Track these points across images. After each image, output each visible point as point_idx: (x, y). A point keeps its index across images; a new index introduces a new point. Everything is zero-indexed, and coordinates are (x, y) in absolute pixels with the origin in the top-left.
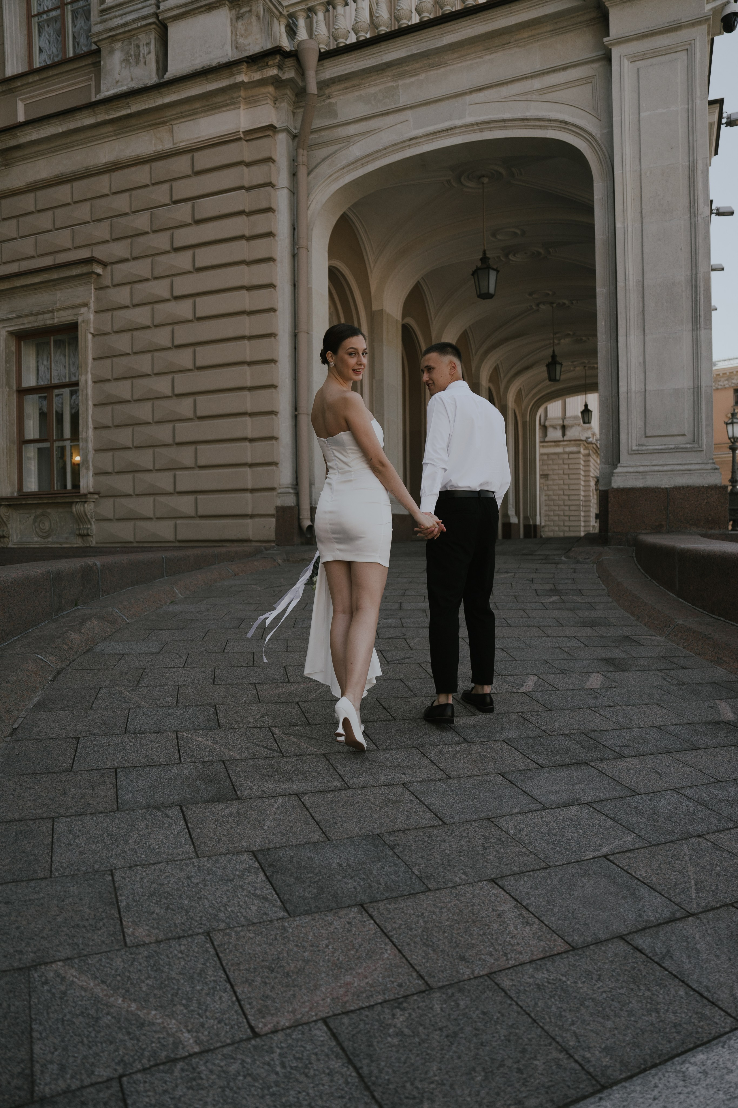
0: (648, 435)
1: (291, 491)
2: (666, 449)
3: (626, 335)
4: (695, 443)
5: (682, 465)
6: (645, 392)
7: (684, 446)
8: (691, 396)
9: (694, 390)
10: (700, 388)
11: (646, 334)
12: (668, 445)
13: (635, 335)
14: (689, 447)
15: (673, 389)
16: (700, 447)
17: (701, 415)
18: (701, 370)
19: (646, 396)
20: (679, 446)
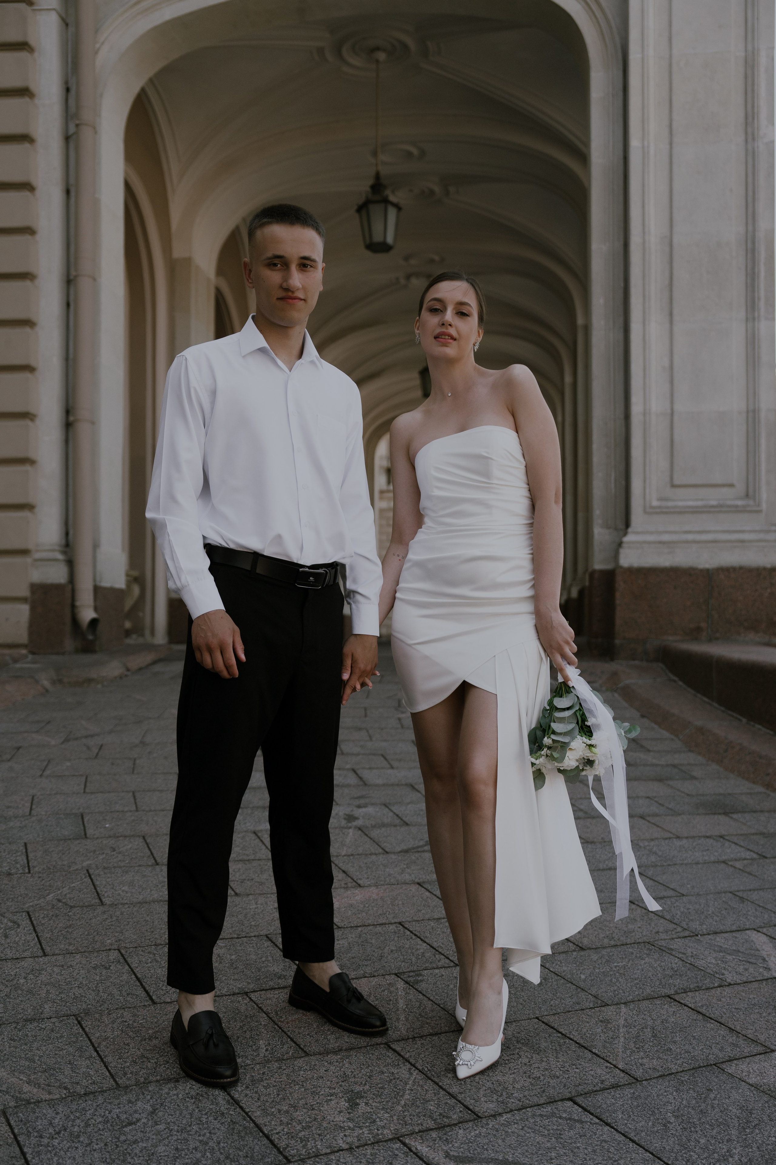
0: (676, 482)
1: (60, 557)
2: (705, 506)
3: (644, 322)
4: (748, 499)
5: (729, 533)
6: (672, 414)
7: (732, 502)
8: (742, 424)
9: (747, 415)
10: (757, 412)
11: (674, 322)
12: (707, 500)
13: (656, 322)
14: (740, 504)
15: (716, 412)
16: (758, 505)
17: (760, 456)
18: (760, 384)
19: (674, 421)
20: (724, 503)
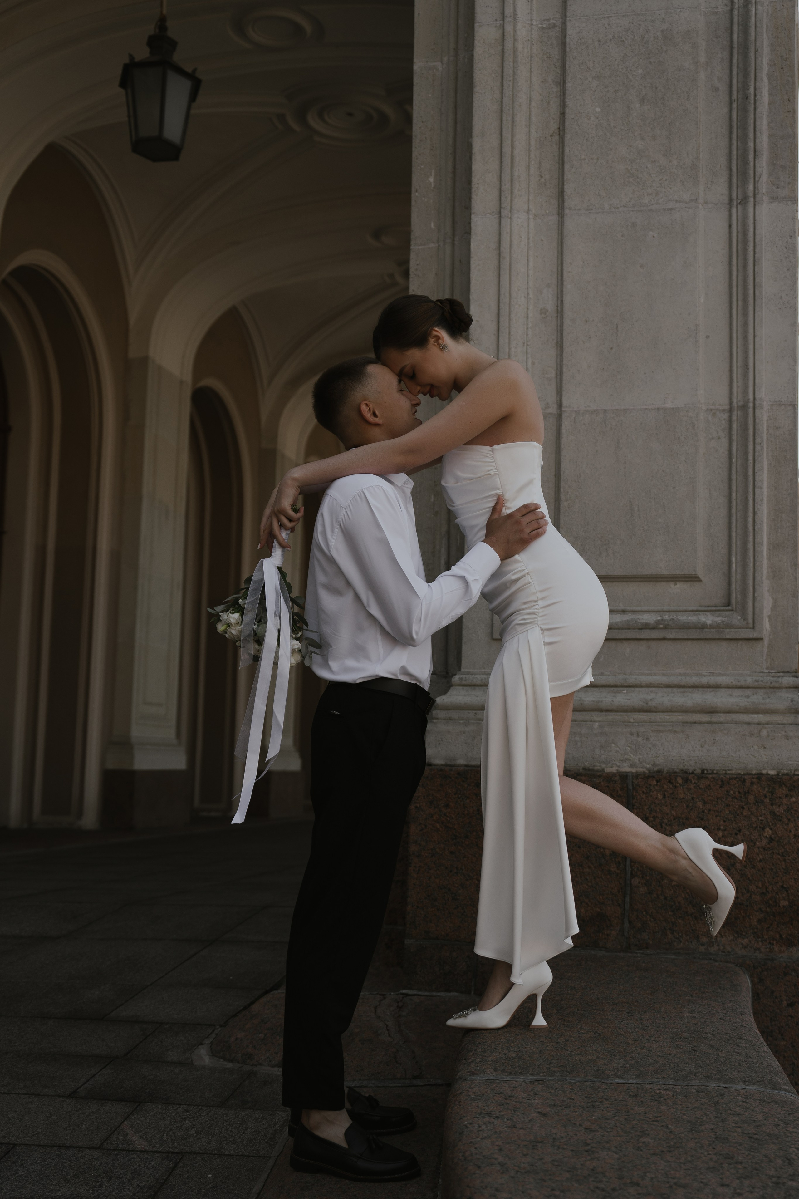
3: (500, 213)
4: (729, 610)
5: (682, 690)
6: (560, 416)
7: (692, 618)
8: (719, 438)
9: (730, 417)
10: (751, 410)
11: (567, 211)
12: (634, 612)
13: (528, 211)
14: (709, 622)
15: (658, 409)
16: (751, 626)
17: (756, 510)
18: (757, 346)
19: (563, 431)
20: (673, 619)
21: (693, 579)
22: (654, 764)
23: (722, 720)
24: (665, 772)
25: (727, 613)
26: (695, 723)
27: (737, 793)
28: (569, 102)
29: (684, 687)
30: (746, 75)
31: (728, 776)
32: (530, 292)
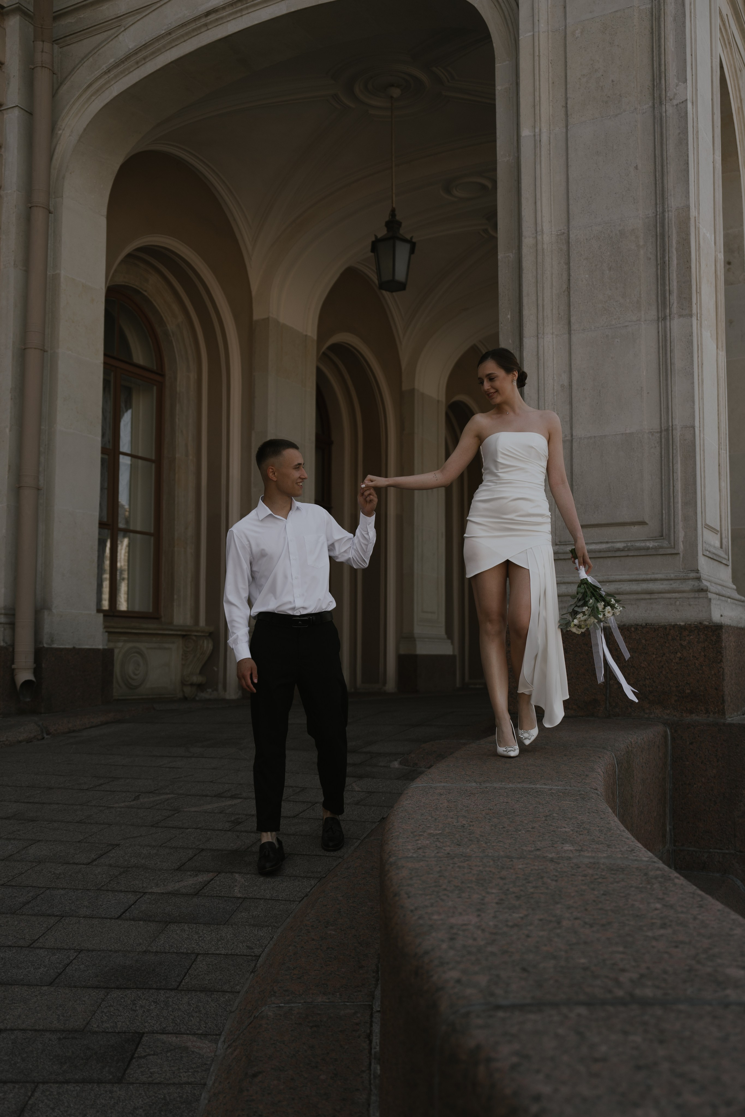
1: (3, 620)
3: (538, 336)
4: (662, 539)
5: (637, 582)
6: (572, 440)
7: (643, 544)
8: (655, 447)
9: (661, 435)
10: (670, 431)
11: (572, 332)
12: (613, 542)
13: (553, 334)
14: (651, 546)
15: (622, 434)
16: (673, 547)
17: (674, 485)
18: (673, 396)
19: (574, 449)
20: (632, 545)
21: (643, 523)
22: (621, 622)
23: (656, 597)
24: (627, 625)
25: (661, 541)
26: (643, 599)
27: (662, 635)
28: (572, 274)
29: (638, 581)
30: (664, 250)
31: (658, 626)
32: (555, 376)
